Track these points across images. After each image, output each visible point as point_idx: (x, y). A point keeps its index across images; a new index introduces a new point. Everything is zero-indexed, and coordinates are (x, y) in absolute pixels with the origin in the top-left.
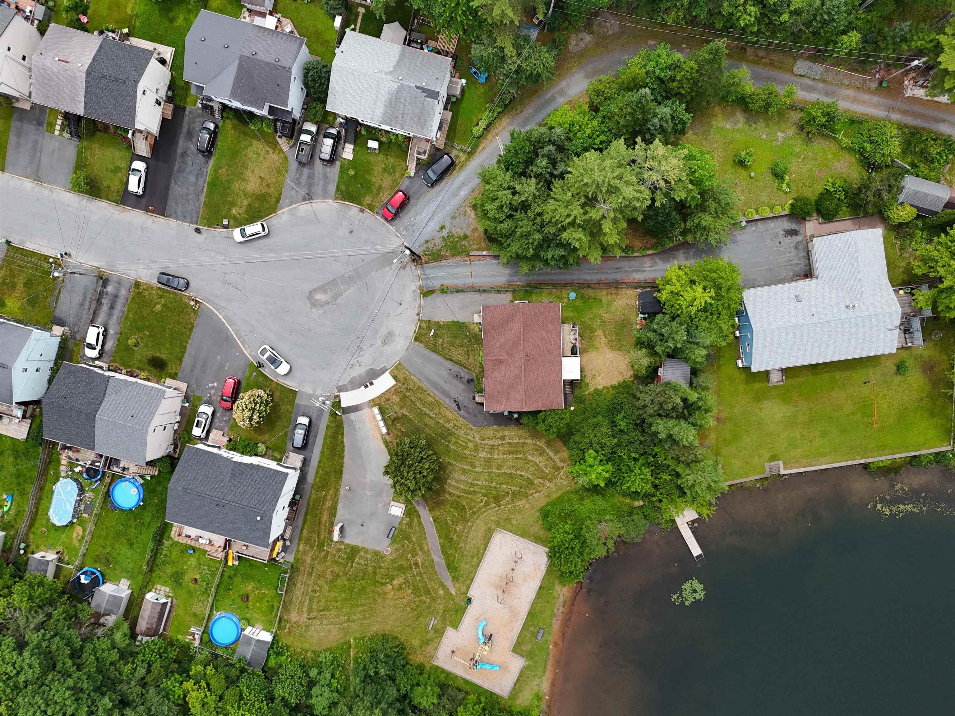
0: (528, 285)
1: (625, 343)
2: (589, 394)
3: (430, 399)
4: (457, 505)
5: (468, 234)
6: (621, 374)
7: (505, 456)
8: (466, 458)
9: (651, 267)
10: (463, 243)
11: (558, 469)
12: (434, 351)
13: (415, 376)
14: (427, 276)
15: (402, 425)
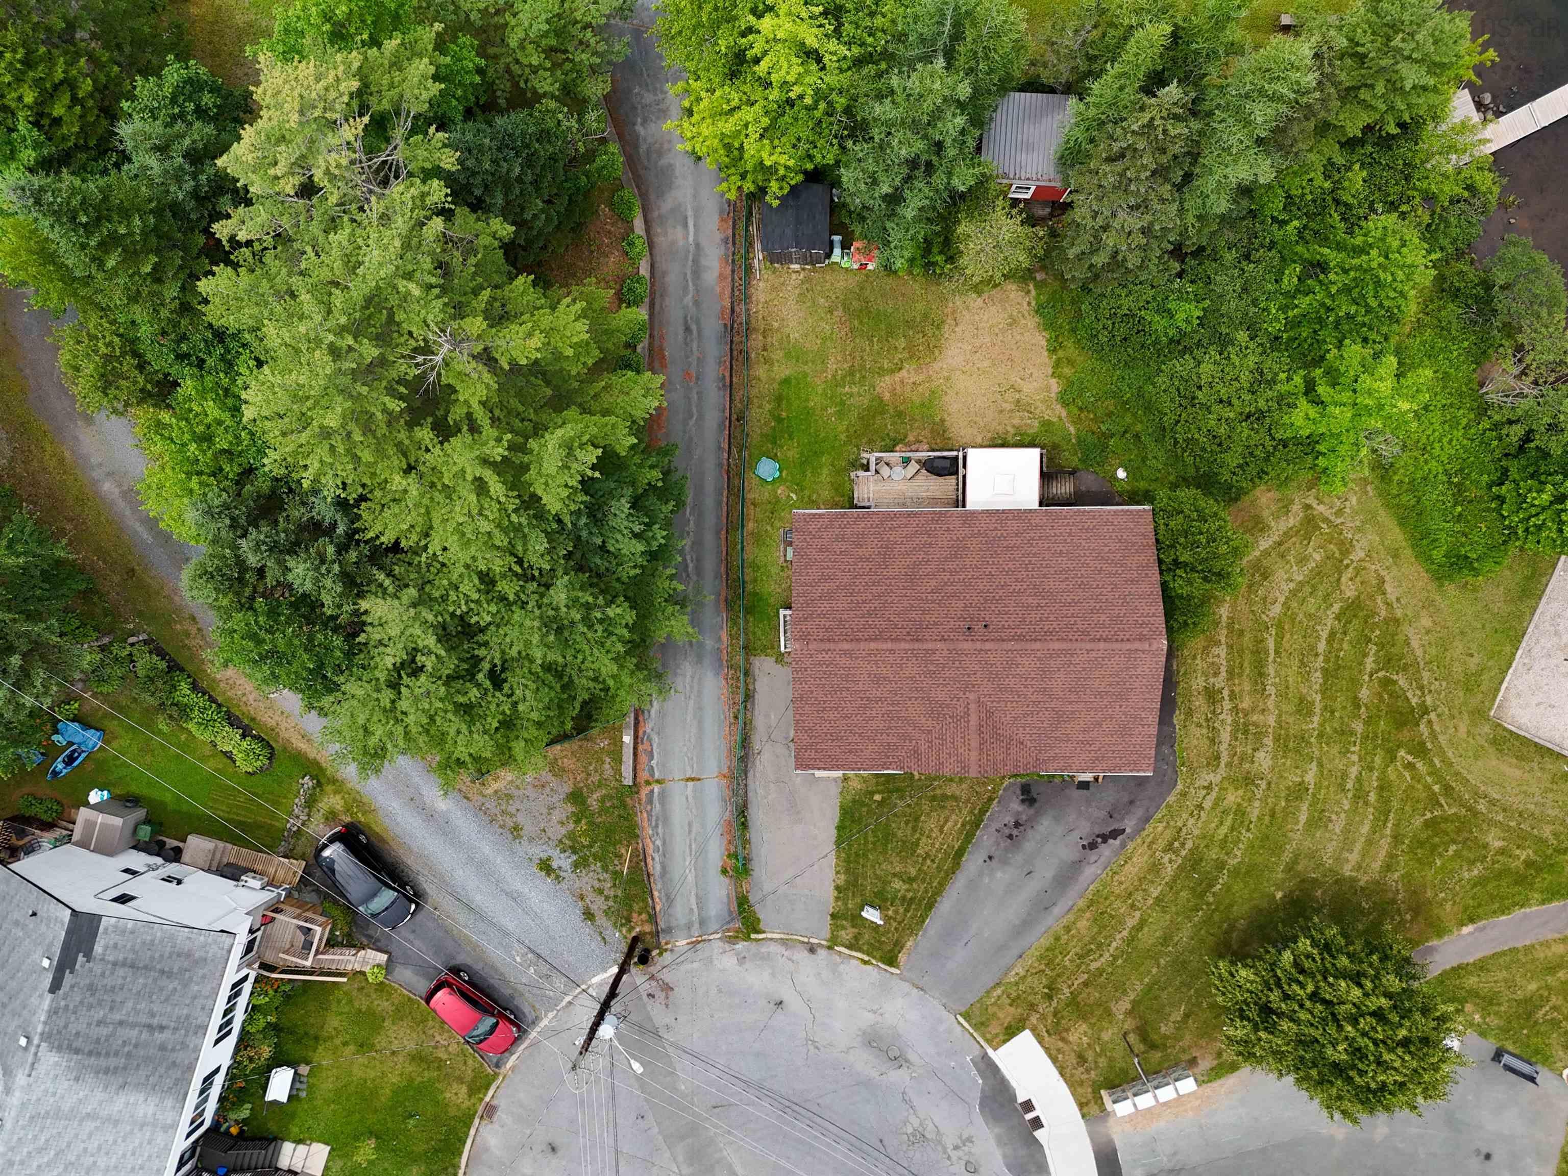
0: (729, 605)
1: (920, 306)
2: (1077, 421)
3: (1083, 924)
4: (1421, 844)
5: (567, 788)
6: (1013, 322)
7: (1271, 690)
8: (1273, 815)
9: (685, 225)
10: (593, 801)
11: (1310, 523)
12: (930, 906)
13: (1009, 969)
14: (695, 918)
15: (1165, 1017)
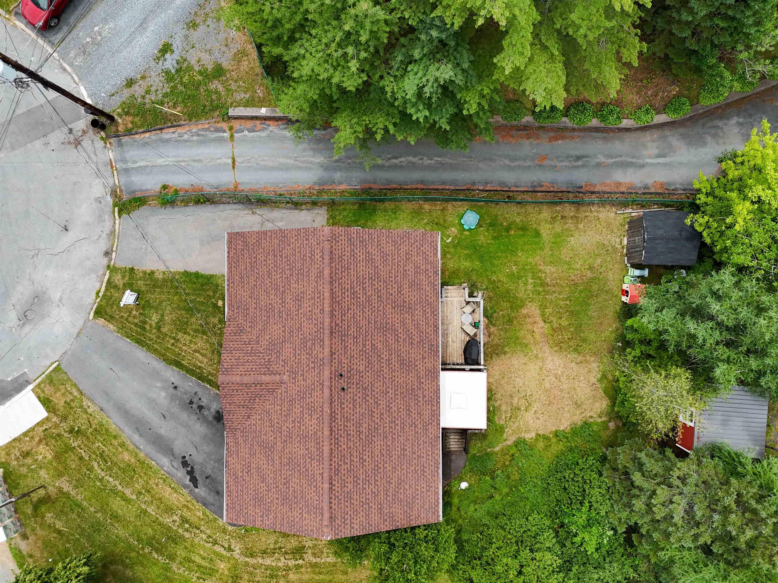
0: (366, 191)
1: (592, 336)
2: (504, 452)
3: (126, 456)
5: (225, 65)
6: (578, 405)
9: (659, 156)
10: (215, 85)
12: (139, 342)
13: (92, 401)
14: (130, 165)
15: (57, 516)
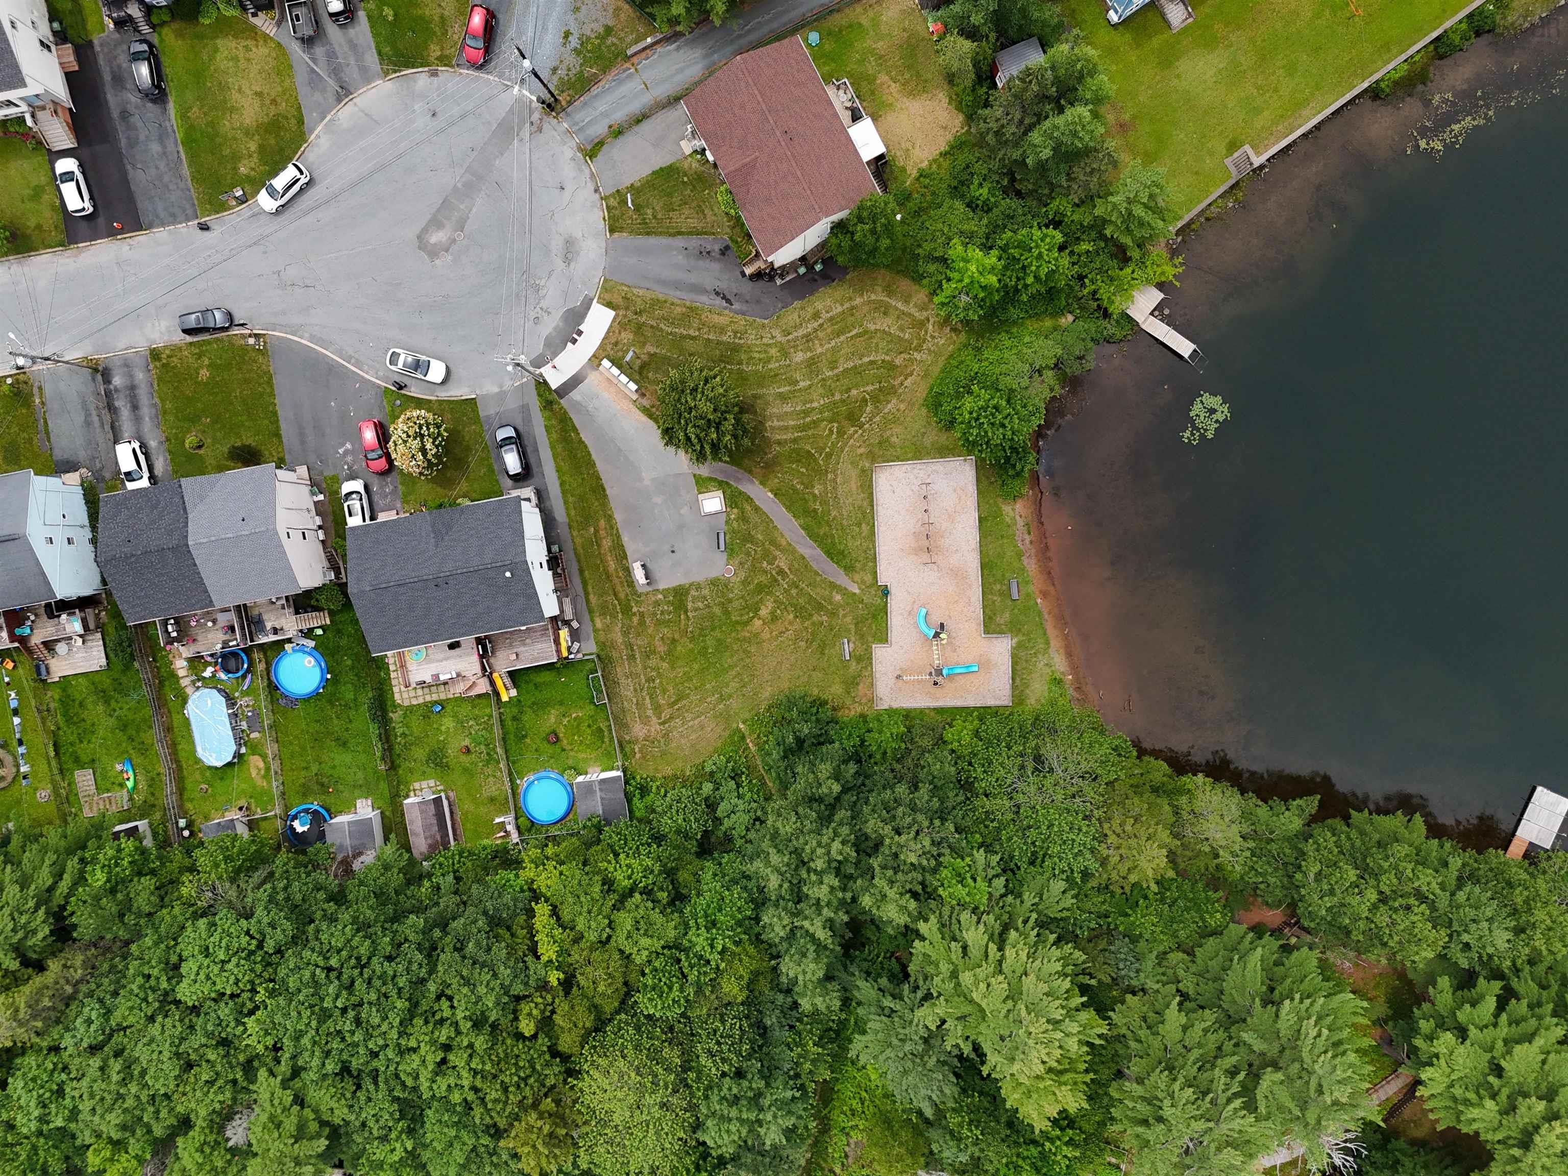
3: (678, 310)
4: (798, 455)
5: (610, 23)
6: (945, 128)
7: (833, 343)
8: (776, 375)
10: (610, 40)
11: (922, 324)
12: (648, 234)
13: (639, 288)
14: (581, 124)
15: (656, 372)
